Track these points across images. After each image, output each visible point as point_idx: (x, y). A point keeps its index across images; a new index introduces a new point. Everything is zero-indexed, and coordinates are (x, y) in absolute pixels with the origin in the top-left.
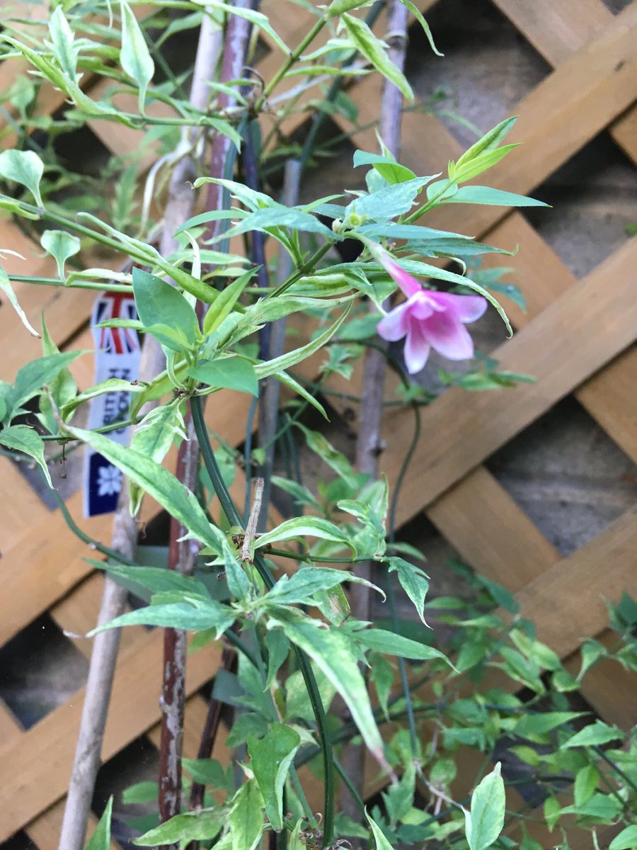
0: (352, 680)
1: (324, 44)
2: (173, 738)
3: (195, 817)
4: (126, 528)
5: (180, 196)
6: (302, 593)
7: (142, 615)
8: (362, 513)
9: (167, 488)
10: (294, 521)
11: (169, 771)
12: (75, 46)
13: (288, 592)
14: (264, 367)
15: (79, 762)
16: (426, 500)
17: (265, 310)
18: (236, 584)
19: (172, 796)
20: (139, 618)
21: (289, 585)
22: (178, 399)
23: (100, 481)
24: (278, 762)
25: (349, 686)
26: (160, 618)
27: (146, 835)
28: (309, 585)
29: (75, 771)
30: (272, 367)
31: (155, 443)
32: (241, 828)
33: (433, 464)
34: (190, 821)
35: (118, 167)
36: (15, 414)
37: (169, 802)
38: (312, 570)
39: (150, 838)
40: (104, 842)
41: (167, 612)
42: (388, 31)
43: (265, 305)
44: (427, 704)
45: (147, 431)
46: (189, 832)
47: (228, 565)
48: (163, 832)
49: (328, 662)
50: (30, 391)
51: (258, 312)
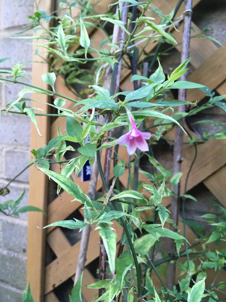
0: (112, 249)
1: (143, 29)
2: (103, 255)
3: (108, 281)
4: (93, 186)
5: (108, 78)
6: (108, 219)
7: (59, 223)
8: (151, 189)
9: (70, 185)
10: (125, 192)
11: (102, 265)
12: (65, 39)
13: (105, 219)
14: (113, 143)
15: (80, 259)
16: (203, 179)
17: (106, 127)
18: (87, 215)
19: (103, 274)
20: (58, 224)
21: (105, 216)
22: (80, 155)
23: (87, 170)
24: (125, 268)
25: (111, 251)
26: (64, 224)
27: (91, 285)
28: (112, 217)
29: (78, 262)
30: (115, 143)
31: (69, 171)
32: (113, 287)
33: (206, 165)
34: (107, 282)
35: (97, 65)
36: (47, 155)
37: (102, 276)
38: (114, 212)
39: (92, 286)
40: (80, 285)
41: (67, 223)
42: (185, 10)
43: (107, 125)
44: (199, 252)
45: (68, 166)
46: (106, 286)
47: (85, 210)
48: (97, 285)
49: (108, 242)
50: (52, 148)
51: (104, 128)
